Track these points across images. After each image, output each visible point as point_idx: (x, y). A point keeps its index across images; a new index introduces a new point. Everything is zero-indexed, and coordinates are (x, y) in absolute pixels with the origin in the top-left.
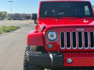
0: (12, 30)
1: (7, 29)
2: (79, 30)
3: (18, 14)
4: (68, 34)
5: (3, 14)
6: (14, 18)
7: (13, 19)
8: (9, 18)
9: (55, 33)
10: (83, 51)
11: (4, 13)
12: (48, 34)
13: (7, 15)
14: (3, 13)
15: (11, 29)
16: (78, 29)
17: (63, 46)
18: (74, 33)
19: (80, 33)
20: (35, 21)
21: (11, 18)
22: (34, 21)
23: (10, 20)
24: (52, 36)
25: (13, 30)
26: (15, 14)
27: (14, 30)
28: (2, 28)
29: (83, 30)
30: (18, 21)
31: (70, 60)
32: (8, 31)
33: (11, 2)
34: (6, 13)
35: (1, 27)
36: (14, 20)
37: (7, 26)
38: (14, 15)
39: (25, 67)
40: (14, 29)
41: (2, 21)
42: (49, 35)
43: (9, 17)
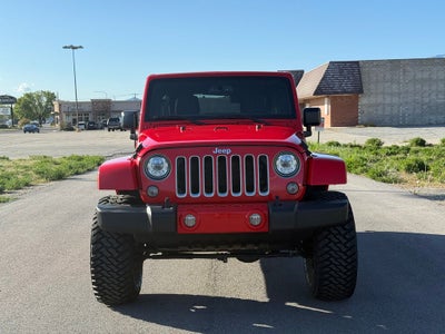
0: (77, 173)
1: (54, 168)
2: (219, 151)
3: (108, 102)
4: (195, 161)
5: (40, 104)
6: (87, 119)
7: (83, 127)
8: (67, 120)
9: (164, 160)
10: (230, 201)
11: (45, 99)
12: (148, 162)
13: (57, 110)
14: (39, 97)
15: (71, 168)
16: (217, 151)
17: (182, 190)
18: (208, 160)
19: (222, 160)
20: (133, 132)
21: (74, 121)
22: (128, 133)
23: (72, 130)
24: (158, 167)
25: (81, 170)
26: (94, 102)
27: (84, 173)
28: (35, 165)
29: (228, 151)
30: (105, 132)
31: (190, 220)
32: (60, 177)
33: (74, 48)
34: (51, 97)
35: (32, 162)
36: (90, 129)
37: (56, 158)
38: (87, 109)
39: (93, 243)
40: (83, 167)
41: (36, 134)
42: (149, 165)
43: (64, 115)
